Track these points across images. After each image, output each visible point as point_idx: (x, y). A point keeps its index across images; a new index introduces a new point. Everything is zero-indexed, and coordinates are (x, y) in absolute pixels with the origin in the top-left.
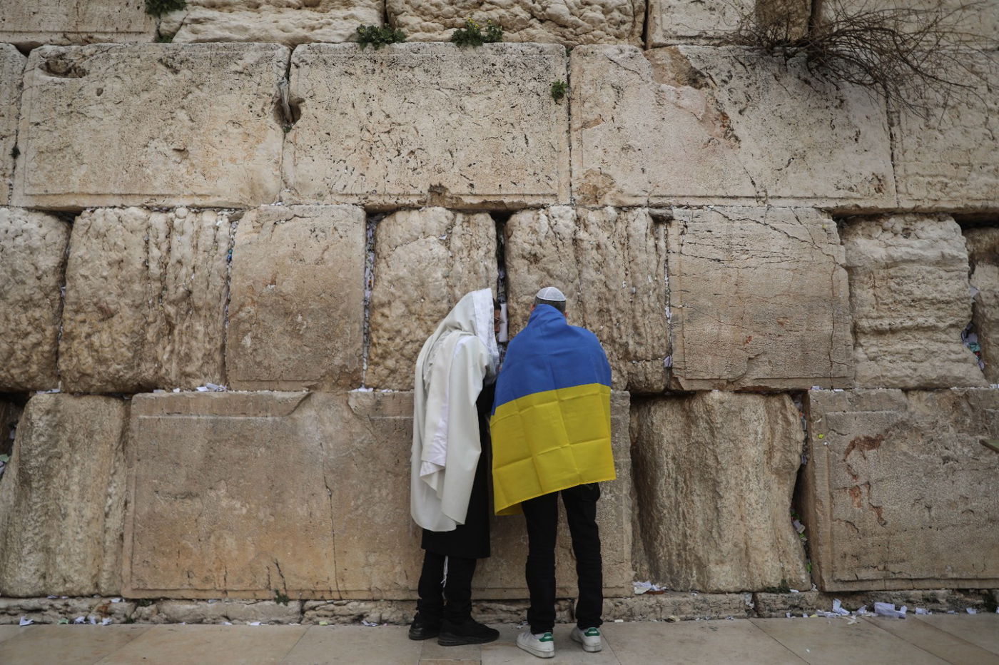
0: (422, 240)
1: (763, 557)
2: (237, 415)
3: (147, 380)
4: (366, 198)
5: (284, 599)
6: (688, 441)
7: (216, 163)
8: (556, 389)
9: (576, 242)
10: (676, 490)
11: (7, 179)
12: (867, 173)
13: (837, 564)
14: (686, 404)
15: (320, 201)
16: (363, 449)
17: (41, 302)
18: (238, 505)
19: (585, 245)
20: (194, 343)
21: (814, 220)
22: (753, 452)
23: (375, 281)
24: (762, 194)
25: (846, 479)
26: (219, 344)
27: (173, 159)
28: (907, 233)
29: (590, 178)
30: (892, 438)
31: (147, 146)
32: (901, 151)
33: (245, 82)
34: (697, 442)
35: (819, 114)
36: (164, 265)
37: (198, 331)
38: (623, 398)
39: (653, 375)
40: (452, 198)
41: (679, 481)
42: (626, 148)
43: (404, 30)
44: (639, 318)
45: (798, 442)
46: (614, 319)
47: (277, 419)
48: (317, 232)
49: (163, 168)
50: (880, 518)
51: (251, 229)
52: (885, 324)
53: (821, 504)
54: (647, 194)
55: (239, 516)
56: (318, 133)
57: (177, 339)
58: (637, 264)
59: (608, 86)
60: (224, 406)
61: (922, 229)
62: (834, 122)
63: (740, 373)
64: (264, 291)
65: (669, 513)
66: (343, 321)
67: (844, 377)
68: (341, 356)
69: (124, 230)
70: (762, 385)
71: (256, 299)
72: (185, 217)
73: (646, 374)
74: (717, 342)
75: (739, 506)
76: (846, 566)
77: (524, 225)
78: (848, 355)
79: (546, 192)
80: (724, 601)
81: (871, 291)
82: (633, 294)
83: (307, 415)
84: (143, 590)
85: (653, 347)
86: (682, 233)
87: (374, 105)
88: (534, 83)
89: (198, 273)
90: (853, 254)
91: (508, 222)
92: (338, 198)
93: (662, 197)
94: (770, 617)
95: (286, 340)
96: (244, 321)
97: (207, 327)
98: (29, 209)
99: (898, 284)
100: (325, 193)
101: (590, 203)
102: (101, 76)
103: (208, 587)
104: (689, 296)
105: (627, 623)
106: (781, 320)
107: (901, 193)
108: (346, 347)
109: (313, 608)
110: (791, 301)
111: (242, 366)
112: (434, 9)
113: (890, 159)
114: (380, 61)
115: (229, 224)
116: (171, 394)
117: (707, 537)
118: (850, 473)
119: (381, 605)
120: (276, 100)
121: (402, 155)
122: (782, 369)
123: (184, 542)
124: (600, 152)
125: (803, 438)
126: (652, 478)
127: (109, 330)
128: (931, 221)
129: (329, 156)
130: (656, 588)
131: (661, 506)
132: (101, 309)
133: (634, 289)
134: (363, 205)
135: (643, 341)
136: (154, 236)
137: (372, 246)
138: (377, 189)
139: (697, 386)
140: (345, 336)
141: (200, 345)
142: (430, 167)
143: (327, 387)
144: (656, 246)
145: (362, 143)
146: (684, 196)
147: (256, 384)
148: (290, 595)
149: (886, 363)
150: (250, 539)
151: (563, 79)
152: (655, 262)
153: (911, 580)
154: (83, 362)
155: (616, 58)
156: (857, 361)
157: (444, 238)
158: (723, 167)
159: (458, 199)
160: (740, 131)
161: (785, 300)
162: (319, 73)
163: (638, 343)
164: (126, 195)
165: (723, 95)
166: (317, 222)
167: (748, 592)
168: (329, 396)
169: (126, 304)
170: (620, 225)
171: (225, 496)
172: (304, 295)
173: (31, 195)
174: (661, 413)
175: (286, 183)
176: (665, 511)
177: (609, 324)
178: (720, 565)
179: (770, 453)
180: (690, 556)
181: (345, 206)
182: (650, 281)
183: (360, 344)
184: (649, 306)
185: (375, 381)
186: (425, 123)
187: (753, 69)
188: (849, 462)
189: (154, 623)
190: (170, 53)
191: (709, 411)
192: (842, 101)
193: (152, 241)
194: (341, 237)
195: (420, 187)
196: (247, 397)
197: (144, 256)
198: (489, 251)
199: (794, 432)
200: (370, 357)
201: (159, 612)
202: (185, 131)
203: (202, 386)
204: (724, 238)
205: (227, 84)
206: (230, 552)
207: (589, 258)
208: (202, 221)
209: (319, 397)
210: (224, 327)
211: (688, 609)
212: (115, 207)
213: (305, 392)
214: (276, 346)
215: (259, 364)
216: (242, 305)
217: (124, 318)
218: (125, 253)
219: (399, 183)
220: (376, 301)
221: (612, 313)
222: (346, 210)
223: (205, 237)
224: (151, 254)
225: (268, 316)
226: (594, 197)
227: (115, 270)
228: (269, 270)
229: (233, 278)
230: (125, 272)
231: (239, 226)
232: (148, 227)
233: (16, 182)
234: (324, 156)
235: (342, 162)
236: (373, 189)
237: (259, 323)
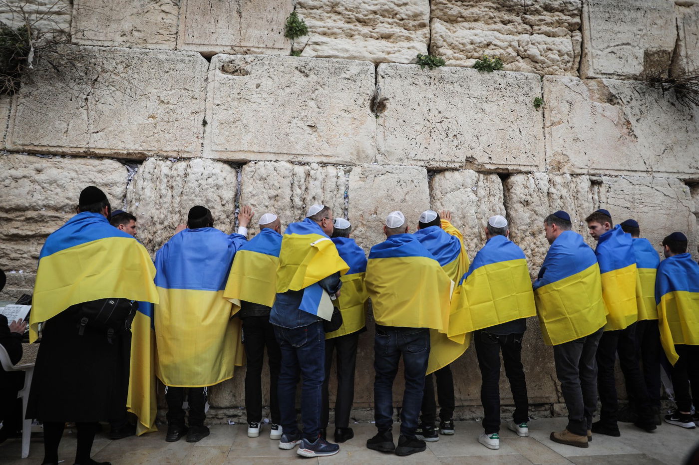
0: (462, 190)
4: (429, 163)
7: (335, 136)
9: (549, 194)
11: (199, 140)
15: (401, 163)
17: (225, 221)
19: (555, 196)
21: (678, 186)
24: (650, 170)
27: (308, 132)
29: (556, 157)
31: (290, 123)
33: (351, 85)
35: (679, 124)
36: (304, 199)
42: (576, 140)
43: (443, 58)
48: (402, 182)
49: (301, 137)
51: (359, 179)
54: (587, 167)
56: (398, 120)
58: (583, 208)
59: (565, 102)
62: (688, 129)
64: (370, 218)
69: (279, 176)
71: (365, 223)
72: (317, 169)
77: (519, 183)
79: (532, 164)
82: (581, 226)
86: (608, 191)
87: (431, 104)
88: (524, 97)
91: (509, 180)
92: (412, 162)
93: (596, 169)
96: (358, 237)
98: (213, 160)
100: (404, 158)
101: (556, 171)
102: (259, 76)
112: (461, 46)
114: (433, 78)
115: (345, 175)
120: (371, 98)
121: (449, 137)
124: (561, 141)
129: (405, 135)
133: (582, 223)
134: (426, 167)
136: (298, 181)
138: (436, 157)
142: (466, 145)
144: (593, 198)
145: (425, 128)
146: (608, 169)
150: (366, 371)
151: (540, 96)
155: (569, 85)
157: (474, 189)
158: (628, 153)
159: (482, 166)
160: (637, 132)
161: (662, 232)
162: (397, 82)
164: (278, 153)
165: (628, 110)
166: (401, 176)
170: (572, 185)
173: (216, 151)
175: (379, 151)
181: (416, 167)
186: (462, 118)
187: (644, 95)
190: (303, 63)
192: (692, 117)
193: (296, 183)
194: (416, 186)
195: (460, 158)
197: (291, 193)
202: (314, 114)
204: (630, 195)
205: (340, 86)
207: (556, 204)
208: (327, 172)
212: (271, 161)
216: (356, 227)
218: (280, 191)
219: (448, 155)
222: (417, 170)
223: (330, 183)
224: (295, 192)
225: (373, 234)
226: (558, 167)
227: (272, 201)
228: (372, 205)
229: (349, 210)
230: (279, 203)
231: (350, 176)
232: (293, 175)
233: (206, 142)
234: (402, 135)
235: (413, 140)
236: (433, 157)
237: (368, 238)
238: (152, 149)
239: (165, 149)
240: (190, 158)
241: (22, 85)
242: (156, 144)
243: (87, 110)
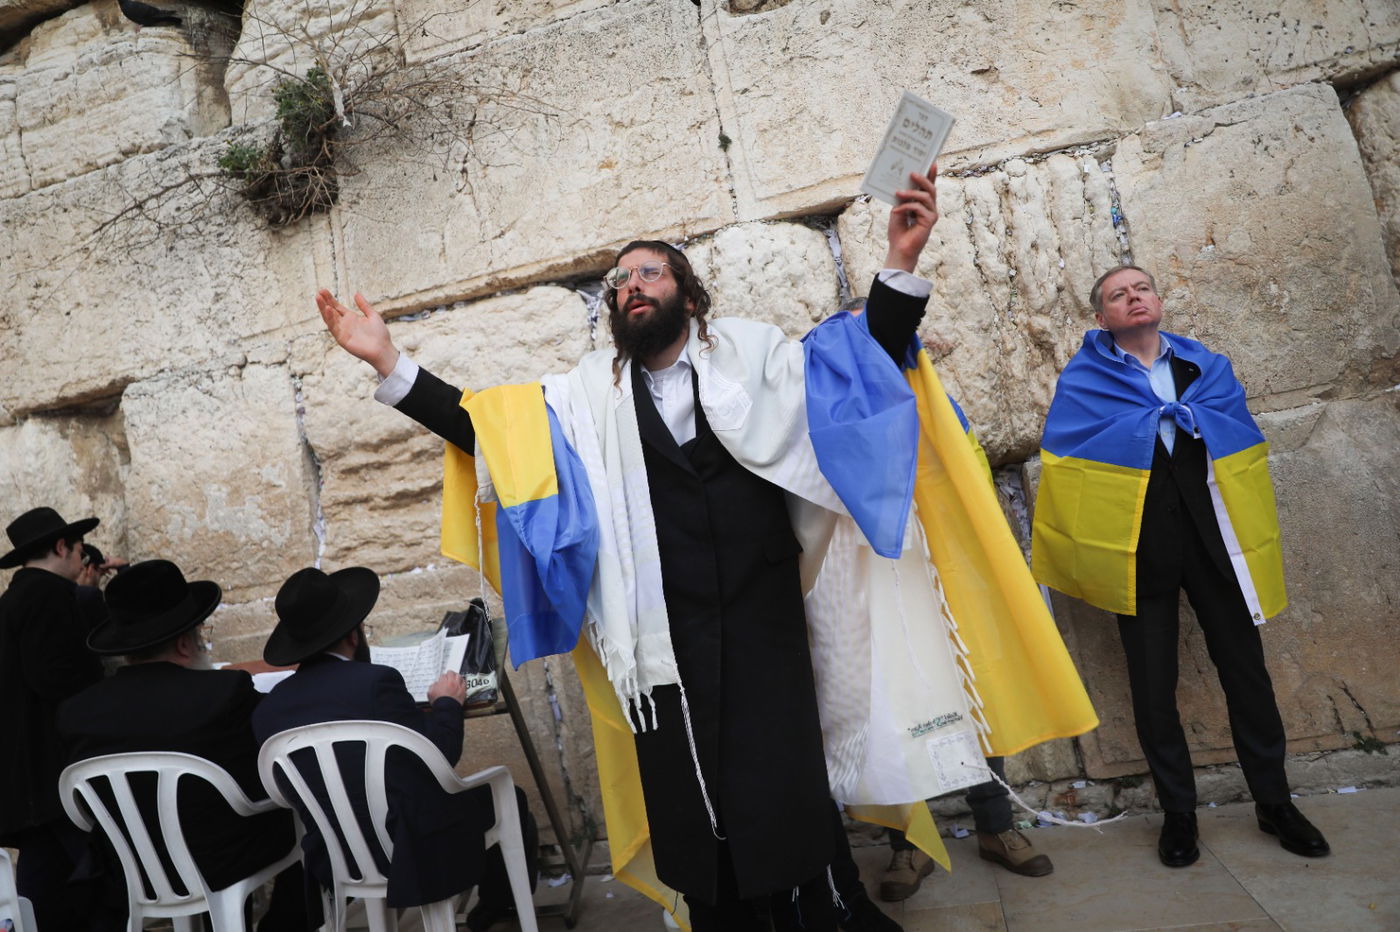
4: (1335, 65)
7: (1050, 77)
11: (723, 184)
15: (1252, 92)
27: (977, 87)
31: (926, 79)
36: (1005, 257)
47: (1285, 455)
48: (1265, 142)
49: (964, 106)
51: (1142, 167)
64: (1199, 256)
66: (1356, 275)
68: (1366, 332)
71: (1187, 274)
72: (1025, 173)
83: (1333, 440)
84: (1121, 763)
92: (1282, 79)
95: (1259, 327)
96: (1176, 314)
98: (768, 221)
100: (1255, 76)
108: (1372, 316)
115: (1101, 167)
127: (951, 375)
129: (1245, 14)
134: (1330, 78)
136: (983, 215)
138: (1355, 43)
140: (1366, 299)
143: (1349, 390)
148: (1386, 736)
166: (1261, 125)
168: (1356, 403)
169: (970, 329)
172: (1273, 248)
173: (768, 199)
175: (1178, 78)
181: (1301, 88)
193: (980, 222)
194: (1312, 139)
197: (971, 248)
202: (983, 39)
208: (1052, 172)
209: (1341, 408)
213: (1315, 405)
214: (1245, 342)
217: (974, 351)
218: (944, 250)
222: (1304, 94)
223: (1067, 197)
224: (982, 245)
225: (1216, 297)
228: (1197, 223)
229: (1136, 251)
230: (951, 281)
231: (1115, 167)
232: (968, 202)
233: (738, 186)
234: (1237, 16)
235: (1272, 17)
236: (1346, 46)
237: (1205, 311)
238: (625, 234)
239: (652, 228)
240: (711, 234)
241: (340, 180)
242: (629, 222)
243: (471, 193)
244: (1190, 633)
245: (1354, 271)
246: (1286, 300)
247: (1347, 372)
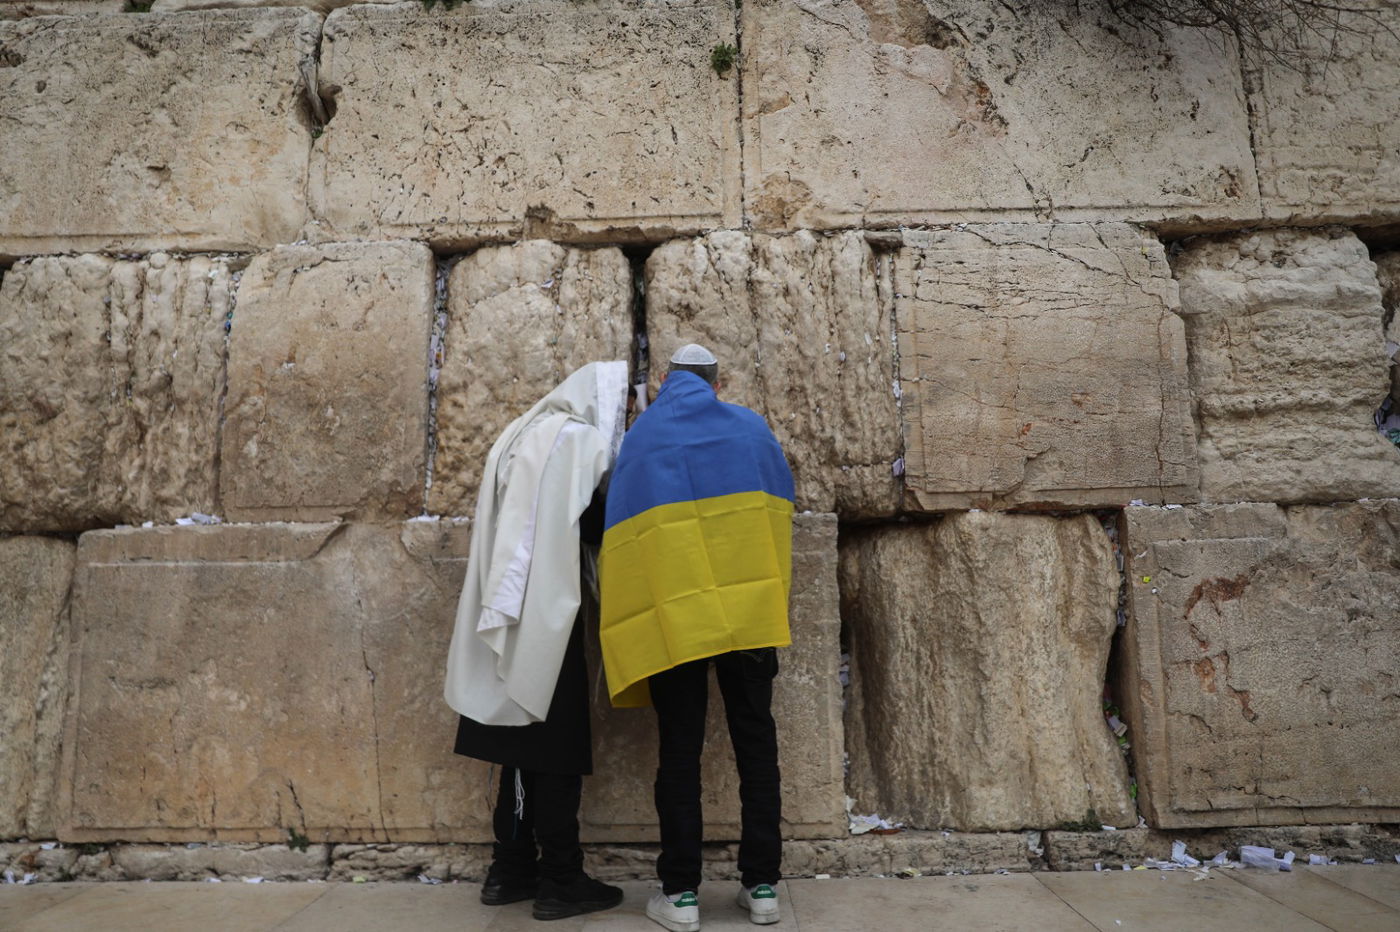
0: (514, 289)
1: (1058, 774)
2: (234, 559)
3: (105, 511)
4: (432, 230)
5: (300, 842)
6: (935, 591)
7: (210, 185)
8: (695, 499)
9: (751, 285)
10: (918, 670)
12: (1211, 165)
13: (1177, 784)
14: (930, 534)
15: (361, 237)
16: (421, 609)
18: (234, 697)
19: (765, 289)
20: (174, 453)
21: (1128, 242)
22: (1038, 607)
23: (446, 354)
24: (1044, 204)
25: (1188, 646)
26: (211, 453)
27: (148, 181)
28: (1280, 259)
29: (772, 188)
30: (1263, 581)
31: (110, 164)
32: (1266, 131)
33: (255, 65)
34: (947, 593)
35: (1131, 79)
36: (131, 337)
37: (179, 436)
38: (827, 523)
39: (874, 486)
40: (560, 225)
41: (923, 655)
42: (829, 141)
44: (850, 399)
45: (1110, 590)
46: (812, 402)
47: (294, 564)
48: (358, 281)
49: (133, 195)
50: (1246, 709)
51: (262, 282)
52: (1248, 401)
53: (1150, 688)
54: (862, 209)
55: (234, 714)
56: (360, 136)
57: (150, 447)
58: (847, 317)
59: (800, 50)
60: (214, 545)
61: (1304, 251)
62: (1156, 91)
63: (1013, 482)
64: (278, 371)
65: (907, 706)
66: (395, 414)
67: (1183, 485)
68: (391, 467)
69: (74, 288)
70: (1050, 500)
71: (265, 384)
72: (163, 267)
73: (862, 486)
74: (975, 433)
75: (1018, 694)
76: (1192, 787)
77: (670, 263)
78: (1188, 451)
79: (705, 211)
80: (993, 845)
81: (1225, 351)
82: (841, 363)
83: (340, 557)
84: (88, 829)
85: (874, 444)
86: (918, 267)
87: (445, 91)
88: (687, 50)
89: (182, 349)
90: (1193, 294)
91: (648, 260)
92: (390, 232)
93: (886, 212)
94: (1069, 869)
95: (310, 445)
96: (247, 419)
97: (194, 429)
99: (1267, 338)
100: (369, 224)
101: (775, 227)
102: (42, 63)
103: (187, 824)
104: (929, 363)
105: (835, 880)
106: (1078, 397)
107: (1268, 196)
108: (398, 453)
109: (345, 856)
110: (1094, 368)
111: (243, 485)
113: (1248, 143)
114: (453, 27)
115: (229, 275)
116: (138, 529)
117: (968, 743)
118: (1195, 637)
119: (450, 852)
120: (299, 90)
121: (486, 164)
122: (1081, 473)
123: (152, 754)
124: (787, 149)
125: (1119, 583)
126: (882, 652)
127: (49, 437)
128: (1318, 239)
129: (376, 169)
130: (886, 824)
131: (896, 696)
132: (38, 406)
133: (843, 355)
134: (427, 240)
135: (858, 435)
136: (117, 296)
137: (442, 303)
138: (448, 215)
139: (944, 504)
140: (397, 437)
141: (183, 455)
142: (528, 180)
143: (371, 515)
144: (877, 288)
145: (426, 149)
146: (920, 211)
147: (264, 513)
148: (312, 836)
149: (1250, 463)
150: (251, 748)
151: (731, 41)
152: (876, 313)
153: (1301, 809)
154: (9, 485)
156: (1204, 461)
157: (549, 285)
158: (981, 165)
159: (571, 226)
160: (1007, 109)
161: (1082, 366)
162: (363, 48)
163: (849, 439)
164: (78, 236)
165: (979, 56)
166: (358, 267)
167: (1034, 830)
168: (374, 528)
169: (76, 398)
170: (820, 257)
171: (216, 684)
172: (337, 376)
174: (892, 550)
175: (313, 212)
176: (901, 704)
177: (804, 410)
178: (988, 787)
179: (1066, 608)
180: (941, 774)
181: (399, 242)
182: (869, 341)
183: (419, 449)
184: (867, 380)
185: (443, 505)
186: (521, 115)
187: (1027, 14)
188: (1192, 619)
189: (103, 880)
190: (146, 26)
191: (965, 543)
192: (1169, 58)
193: (115, 302)
194: (393, 289)
195: (512, 209)
196: (250, 531)
197: (103, 325)
198: (617, 303)
199: (1102, 573)
200: (435, 468)
201: (113, 863)
202: (165, 139)
203: (185, 516)
204: (983, 272)
205: (228, 69)
206: (221, 768)
207: (771, 309)
208: (189, 271)
209: (358, 530)
210: (219, 429)
211: (935, 857)
212: (61, 254)
213: (337, 523)
214: (294, 455)
215: (269, 482)
216: (245, 395)
217: (72, 419)
218: (74, 322)
219: (481, 206)
220: (444, 383)
221: (809, 392)
222: (400, 248)
223: (192, 296)
224: (114, 324)
225: (283, 410)
226: (780, 217)
227: (60, 347)
228: (285, 341)
229: (232, 356)
230: (74, 351)
231: (243, 278)
232: (109, 283)
234: (369, 170)
235: (396, 178)
236: (441, 215)
237: (270, 421)
244: (176, 714)
245: (394, 410)
246: (337, 424)
247: (371, 498)
